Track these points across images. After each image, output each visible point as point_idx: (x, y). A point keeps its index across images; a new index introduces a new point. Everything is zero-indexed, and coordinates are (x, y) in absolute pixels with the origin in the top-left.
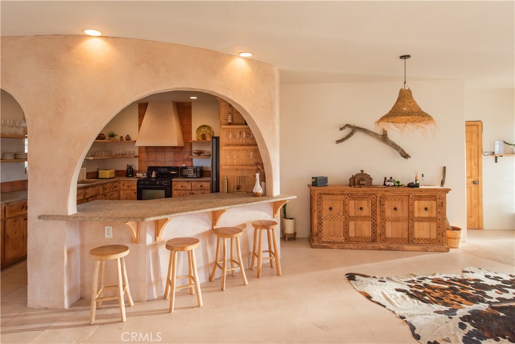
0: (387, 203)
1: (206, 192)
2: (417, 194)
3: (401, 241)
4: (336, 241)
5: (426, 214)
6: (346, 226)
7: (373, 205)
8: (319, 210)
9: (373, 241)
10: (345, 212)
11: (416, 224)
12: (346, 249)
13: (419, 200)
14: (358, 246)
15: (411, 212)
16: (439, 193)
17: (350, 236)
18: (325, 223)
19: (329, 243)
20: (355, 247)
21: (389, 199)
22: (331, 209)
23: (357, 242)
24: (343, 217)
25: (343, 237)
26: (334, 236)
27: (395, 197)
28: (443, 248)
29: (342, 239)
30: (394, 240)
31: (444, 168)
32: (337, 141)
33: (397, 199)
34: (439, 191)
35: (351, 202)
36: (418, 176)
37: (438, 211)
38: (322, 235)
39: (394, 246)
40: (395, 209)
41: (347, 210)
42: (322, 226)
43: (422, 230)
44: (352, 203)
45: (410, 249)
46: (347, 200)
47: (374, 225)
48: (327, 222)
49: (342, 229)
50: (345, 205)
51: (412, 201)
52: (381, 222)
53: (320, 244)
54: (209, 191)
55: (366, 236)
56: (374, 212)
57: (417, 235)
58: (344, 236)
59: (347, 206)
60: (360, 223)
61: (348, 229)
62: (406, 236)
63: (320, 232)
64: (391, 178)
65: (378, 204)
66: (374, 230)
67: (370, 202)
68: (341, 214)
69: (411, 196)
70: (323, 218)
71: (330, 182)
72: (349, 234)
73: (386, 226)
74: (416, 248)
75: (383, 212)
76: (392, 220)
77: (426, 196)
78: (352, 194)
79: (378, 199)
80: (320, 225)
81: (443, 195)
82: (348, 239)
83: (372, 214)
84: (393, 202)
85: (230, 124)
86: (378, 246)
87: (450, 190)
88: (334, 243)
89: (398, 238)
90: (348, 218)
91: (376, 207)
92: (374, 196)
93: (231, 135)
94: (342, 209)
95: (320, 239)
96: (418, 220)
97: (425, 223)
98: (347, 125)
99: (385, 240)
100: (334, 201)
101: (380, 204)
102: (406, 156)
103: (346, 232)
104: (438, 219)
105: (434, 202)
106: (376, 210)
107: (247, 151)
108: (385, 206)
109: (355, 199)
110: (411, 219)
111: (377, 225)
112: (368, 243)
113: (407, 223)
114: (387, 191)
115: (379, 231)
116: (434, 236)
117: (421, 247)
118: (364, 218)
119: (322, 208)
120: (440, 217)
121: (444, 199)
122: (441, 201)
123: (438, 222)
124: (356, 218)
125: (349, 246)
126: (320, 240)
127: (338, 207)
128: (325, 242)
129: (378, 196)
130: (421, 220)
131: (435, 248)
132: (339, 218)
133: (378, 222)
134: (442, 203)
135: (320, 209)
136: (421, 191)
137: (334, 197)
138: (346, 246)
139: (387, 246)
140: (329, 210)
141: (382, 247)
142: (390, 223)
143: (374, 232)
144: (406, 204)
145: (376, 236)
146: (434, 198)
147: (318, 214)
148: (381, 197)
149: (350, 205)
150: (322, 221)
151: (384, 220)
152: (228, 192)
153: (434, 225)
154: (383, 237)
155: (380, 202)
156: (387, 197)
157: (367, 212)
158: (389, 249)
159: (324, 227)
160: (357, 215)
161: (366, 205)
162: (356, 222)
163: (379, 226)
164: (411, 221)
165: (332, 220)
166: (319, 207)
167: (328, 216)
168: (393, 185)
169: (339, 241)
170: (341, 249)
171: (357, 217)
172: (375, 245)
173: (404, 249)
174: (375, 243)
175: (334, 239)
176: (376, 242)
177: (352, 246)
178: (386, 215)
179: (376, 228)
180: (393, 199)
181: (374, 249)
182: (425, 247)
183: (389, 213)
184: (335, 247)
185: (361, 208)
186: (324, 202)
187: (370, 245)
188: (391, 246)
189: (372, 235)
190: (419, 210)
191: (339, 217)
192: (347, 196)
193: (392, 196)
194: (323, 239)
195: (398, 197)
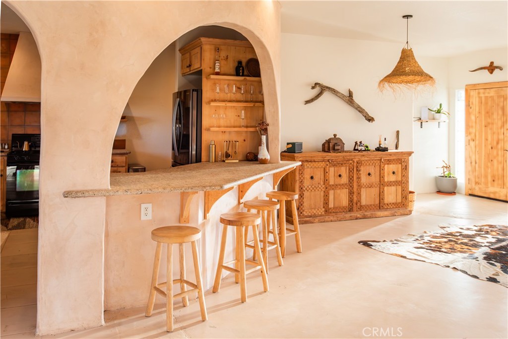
0: (362, 168)
1: (120, 169)
2: (387, 158)
3: (374, 207)
4: (317, 214)
5: (393, 178)
6: (326, 196)
7: (351, 171)
8: (300, 180)
9: (350, 211)
10: (326, 180)
11: (386, 188)
12: (327, 222)
13: (388, 164)
14: (338, 217)
15: (381, 177)
16: (404, 156)
17: (330, 207)
18: (306, 194)
19: (310, 217)
20: (335, 219)
21: (365, 164)
22: (312, 178)
23: (336, 213)
24: (323, 186)
25: (324, 209)
26: (315, 209)
27: (369, 162)
28: (407, 211)
29: (322, 211)
30: (368, 207)
31: (398, 132)
32: (306, 102)
33: (371, 164)
34: (404, 154)
35: (331, 168)
36: (381, 140)
37: (403, 175)
38: (303, 209)
39: (368, 213)
40: (369, 174)
41: (327, 178)
42: (303, 199)
43: (391, 195)
44: (332, 170)
45: (382, 215)
46: (328, 167)
47: (351, 193)
48: (309, 193)
49: (322, 200)
50: (325, 172)
51: (383, 165)
52: (357, 189)
53: (302, 219)
54: (124, 169)
55: (344, 206)
56: (351, 179)
57: (386, 201)
58: (324, 207)
59: (327, 174)
60: (338, 191)
61: (328, 200)
62: (377, 202)
63: (301, 205)
64: (361, 142)
65: (355, 169)
66: (351, 198)
67: (348, 168)
68: (322, 183)
69: (382, 160)
70: (304, 189)
71: (305, 147)
72: (328, 205)
73: (362, 193)
74: (386, 213)
75: (359, 178)
76: (366, 186)
77: (394, 159)
78: (332, 160)
79: (355, 164)
80: (301, 197)
81: (406, 158)
82: (327, 211)
83: (349, 181)
84: (368, 167)
85: (217, 74)
86: (355, 215)
87: (413, 152)
88: (315, 216)
89: (371, 205)
90: (328, 187)
91: (353, 173)
92: (351, 162)
93: (218, 88)
94: (322, 177)
95: (301, 213)
96: (388, 184)
97: (393, 187)
98: (316, 84)
99: (361, 208)
100: (316, 169)
101: (357, 170)
102: (370, 119)
103: (326, 203)
104: (403, 182)
105: (400, 165)
106: (353, 177)
107: (236, 109)
108: (360, 172)
109: (334, 165)
110: (382, 184)
111: (353, 193)
112: (346, 213)
113: (379, 188)
114: (363, 156)
115: (355, 199)
116: (399, 200)
117: (390, 212)
118: (342, 186)
119: (304, 178)
120: (404, 180)
121: (407, 162)
122: (405, 164)
123: (403, 185)
124: (335, 187)
125: (329, 218)
126: (301, 215)
127: (319, 176)
128: (306, 217)
129: (355, 161)
130: (390, 184)
131: (401, 212)
132: (320, 188)
133: (355, 190)
134: (406, 166)
135: (302, 178)
136: (390, 154)
137: (316, 164)
138: (327, 218)
139: (362, 214)
140: (310, 180)
141: (359, 216)
142: (365, 189)
143: (351, 201)
144: (378, 168)
145: (353, 204)
146: (400, 162)
147: (300, 184)
148: (357, 162)
149: (330, 173)
150: (304, 192)
151: (360, 186)
152: (215, 162)
153: (399, 188)
154: (358, 205)
155: (357, 167)
156: (363, 162)
157: (345, 180)
158: (364, 217)
159: (305, 200)
160: (337, 183)
161: (344, 172)
162: (335, 191)
163: (355, 194)
164: (381, 186)
165: (313, 190)
166: (300, 176)
167: (310, 187)
168: (364, 149)
169: (320, 213)
170: (322, 222)
171: (336, 185)
172: (353, 214)
173: (377, 216)
174: (352, 213)
175: (315, 212)
176: (352, 211)
177: (332, 218)
178: (362, 182)
179: (353, 196)
180: (368, 164)
181: (351, 219)
182: (393, 212)
183: (364, 179)
184: (317, 220)
185: (340, 176)
186: (305, 170)
187: (348, 215)
188: (366, 213)
189: (349, 204)
190: (388, 174)
191: (320, 186)
192: (328, 163)
193: (367, 160)
194: (304, 213)
195: (372, 162)
